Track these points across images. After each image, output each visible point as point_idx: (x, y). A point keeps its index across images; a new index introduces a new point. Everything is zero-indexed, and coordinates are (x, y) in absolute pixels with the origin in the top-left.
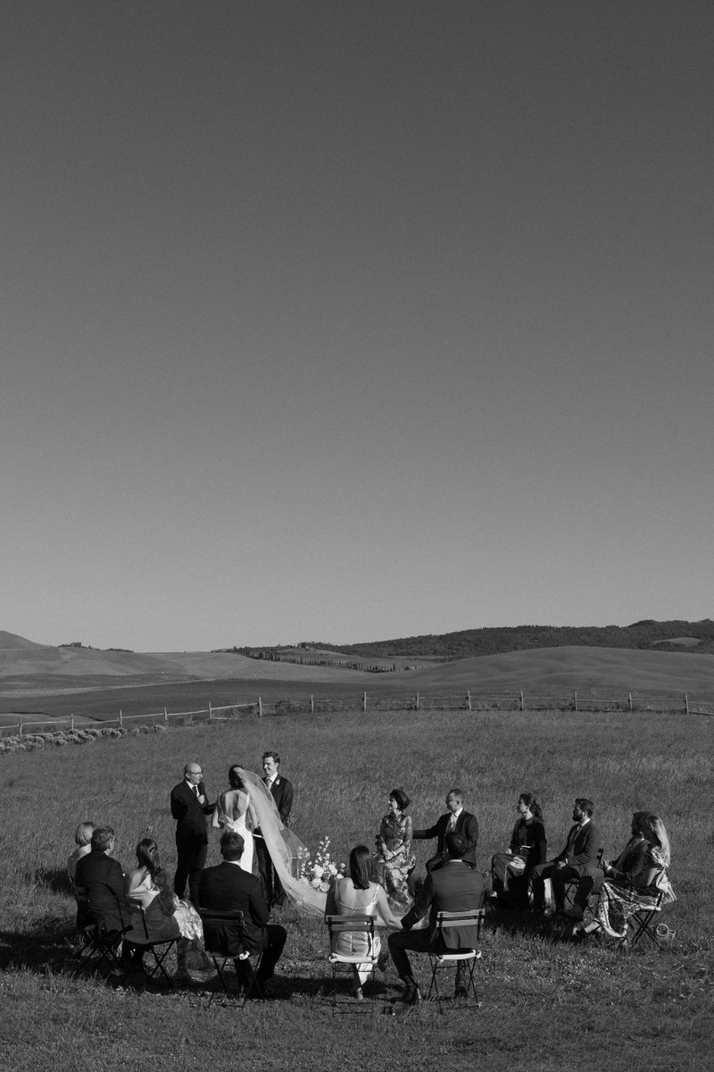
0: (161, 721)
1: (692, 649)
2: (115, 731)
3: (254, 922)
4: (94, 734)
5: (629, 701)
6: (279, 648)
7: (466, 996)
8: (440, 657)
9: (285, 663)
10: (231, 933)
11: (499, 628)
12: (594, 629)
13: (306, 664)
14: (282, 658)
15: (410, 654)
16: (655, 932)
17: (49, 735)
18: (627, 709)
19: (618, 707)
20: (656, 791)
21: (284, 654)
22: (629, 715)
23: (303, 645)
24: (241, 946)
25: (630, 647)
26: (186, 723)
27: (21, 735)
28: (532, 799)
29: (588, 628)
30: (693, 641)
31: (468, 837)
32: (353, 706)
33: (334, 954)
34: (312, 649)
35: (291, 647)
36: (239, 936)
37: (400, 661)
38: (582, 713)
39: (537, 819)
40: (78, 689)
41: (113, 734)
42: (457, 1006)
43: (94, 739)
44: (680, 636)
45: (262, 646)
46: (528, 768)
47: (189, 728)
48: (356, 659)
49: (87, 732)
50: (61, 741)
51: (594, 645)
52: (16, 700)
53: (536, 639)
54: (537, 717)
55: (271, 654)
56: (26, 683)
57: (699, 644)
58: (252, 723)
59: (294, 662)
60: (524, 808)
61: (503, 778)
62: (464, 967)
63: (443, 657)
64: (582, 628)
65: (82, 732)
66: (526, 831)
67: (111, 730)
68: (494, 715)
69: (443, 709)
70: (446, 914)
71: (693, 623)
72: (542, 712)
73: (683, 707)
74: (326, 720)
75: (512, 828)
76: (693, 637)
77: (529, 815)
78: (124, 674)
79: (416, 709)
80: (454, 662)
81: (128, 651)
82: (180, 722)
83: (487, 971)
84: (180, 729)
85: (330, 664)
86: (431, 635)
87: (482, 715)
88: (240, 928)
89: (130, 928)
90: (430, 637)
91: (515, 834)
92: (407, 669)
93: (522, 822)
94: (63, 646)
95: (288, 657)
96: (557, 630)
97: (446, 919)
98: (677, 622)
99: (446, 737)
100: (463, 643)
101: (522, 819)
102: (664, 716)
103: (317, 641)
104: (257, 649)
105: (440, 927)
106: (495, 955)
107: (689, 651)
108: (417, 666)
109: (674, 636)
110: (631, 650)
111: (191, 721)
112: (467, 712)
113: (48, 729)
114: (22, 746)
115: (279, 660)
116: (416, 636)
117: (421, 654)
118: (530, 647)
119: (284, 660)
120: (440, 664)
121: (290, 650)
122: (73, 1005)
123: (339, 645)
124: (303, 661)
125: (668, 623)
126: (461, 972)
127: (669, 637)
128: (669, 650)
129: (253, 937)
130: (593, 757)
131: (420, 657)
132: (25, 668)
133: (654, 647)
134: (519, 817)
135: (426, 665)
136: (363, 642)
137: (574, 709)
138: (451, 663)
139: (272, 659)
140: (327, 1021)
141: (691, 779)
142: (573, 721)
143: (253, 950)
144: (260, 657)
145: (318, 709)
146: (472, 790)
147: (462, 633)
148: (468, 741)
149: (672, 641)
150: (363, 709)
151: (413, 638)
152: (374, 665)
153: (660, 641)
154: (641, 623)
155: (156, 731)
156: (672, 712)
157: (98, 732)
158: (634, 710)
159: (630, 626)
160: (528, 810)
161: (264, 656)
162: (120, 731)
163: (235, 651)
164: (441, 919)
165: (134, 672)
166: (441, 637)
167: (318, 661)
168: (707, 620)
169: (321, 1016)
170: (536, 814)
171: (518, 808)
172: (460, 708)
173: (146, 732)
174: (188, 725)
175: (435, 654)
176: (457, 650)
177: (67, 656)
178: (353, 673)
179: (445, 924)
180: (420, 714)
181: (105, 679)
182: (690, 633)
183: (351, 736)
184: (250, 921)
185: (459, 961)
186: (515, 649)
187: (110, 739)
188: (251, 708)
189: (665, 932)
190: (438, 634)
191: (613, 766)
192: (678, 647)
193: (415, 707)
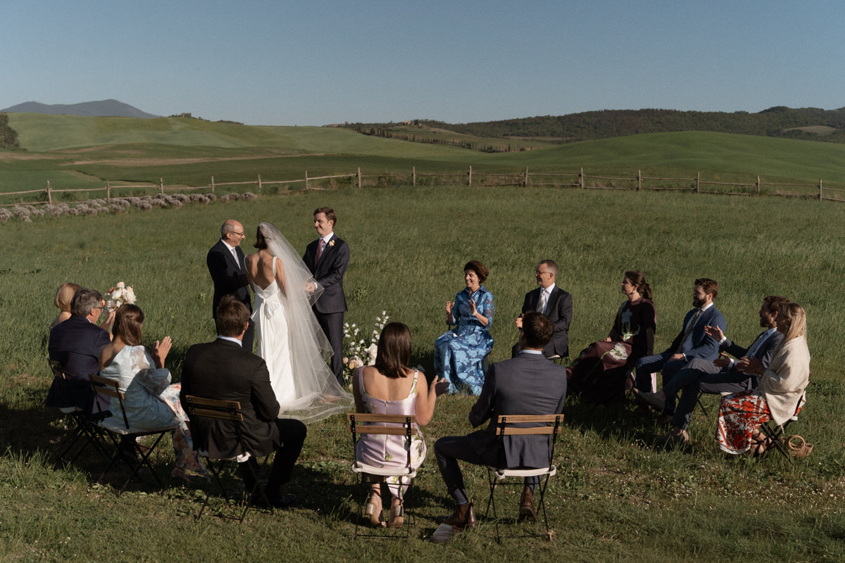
0: (254, 188)
1: (824, 138)
2: (203, 196)
3: (259, 416)
4: (181, 200)
5: (757, 184)
6: (391, 124)
7: (534, 521)
8: (557, 139)
9: (397, 140)
10: (227, 429)
11: (620, 111)
12: (722, 114)
13: (418, 141)
14: (394, 134)
15: (526, 135)
16: (787, 443)
17: (137, 200)
18: (753, 193)
19: (744, 191)
20: (786, 278)
21: (397, 131)
22: (756, 198)
23: (416, 122)
24: (240, 447)
25: (759, 133)
26: (280, 192)
27: (109, 199)
28: (640, 278)
29: (715, 113)
30: (827, 130)
31: (561, 317)
32: (458, 180)
33: (358, 463)
34: (425, 127)
35: (404, 124)
36: (236, 433)
37: (515, 141)
38: (703, 195)
39: (645, 300)
40: (187, 159)
41: (201, 200)
42: (522, 533)
43: (180, 203)
44: (812, 124)
45: (373, 123)
46: (640, 248)
47: (282, 197)
48: (469, 138)
49: (175, 197)
50: (147, 204)
51: (721, 131)
52: (126, 168)
53: (660, 123)
54: (653, 197)
55: (383, 130)
56: (136, 152)
57: (834, 133)
58: (348, 193)
59: (406, 139)
60: (630, 288)
61: (611, 256)
62: (534, 484)
63: (560, 139)
64: (709, 113)
65: (169, 198)
66: (631, 314)
67: (200, 196)
68: (607, 194)
69: (553, 186)
70: (510, 419)
71: (829, 111)
72: (660, 193)
73: (816, 194)
74: (427, 193)
75: (615, 312)
76: (828, 125)
77: (636, 296)
78: (233, 146)
79: (524, 185)
80: (573, 144)
81: (238, 123)
82: (275, 191)
83: (568, 484)
84: (273, 197)
85: (444, 143)
86: (549, 116)
87: (594, 193)
88: (237, 423)
89: (109, 414)
90: (548, 118)
91: (618, 318)
92: (522, 150)
93: (629, 305)
94: (173, 116)
95: (400, 134)
96: (683, 114)
97: (511, 425)
98: (812, 110)
99: (553, 214)
100: (582, 125)
101: (628, 301)
102: (795, 201)
103: (430, 119)
104: (368, 125)
105: (502, 435)
106: (580, 465)
107: (822, 141)
108: (532, 146)
109: (807, 124)
110: (759, 137)
111: (286, 191)
112: (578, 189)
113: (137, 193)
114: (105, 208)
115: (391, 136)
116: (533, 116)
117: (538, 135)
118: (652, 131)
119: (397, 137)
120: (556, 146)
121: (402, 127)
122: (31, 506)
123: (453, 123)
124: (416, 139)
125: (802, 110)
126: (528, 491)
127: (802, 125)
128: (801, 139)
129: (254, 435)
130: (715, 238)
131: (538, 138)
132: (136, 137)
133: (784, 134)
134: (626, 299)
135: (542, 147)
136: (478, 121)
137: (696, 190)
138: (568, 144)
139: (384, 136)
140: (344, 545)
141: (825, 266)
142: (693, 202)
143: (256, 452)
144: (372, 133)
145: (421, 183)
146: (574, 268)
147: (581, 115)
148: (577, 218)
149: (805, 129)
150: (468, 184)
151: (529, 119)
152: (488, 145)
153: (791, 129)
154: (772, 110)
155: (246, 199)
156: (804, 197)
157: (185, 197)
158: (761, 193)
159: (761, 112)
160: (635, 291)
161: (376, 133)
162: (209, 197)
163: (347, 126)
164: (503, 425)
165: (244, 144)
166: (559, 118)
167: (431, 139)
169: (340, 537)
170: (645, 295)
171: (624, 289)
172: (572, 186)
173: (236, 199)
174: (283, 194)
175: (552, 135)
176: (576, 132)
177: (177, 127)
178: (467, 152)
179: (508, 431)
180: (526, 191)
181: (214, 150)
182: (823, 121)
183: (451, 210)
184: (252, 414)
185: (527, 478)
186: (637, 132)
187: (197, 205)
188: (350, 179)
189: (799, 445)
190: (556, 115)
191: (737, 248)
192: (810, 136)
193: (524, 183)
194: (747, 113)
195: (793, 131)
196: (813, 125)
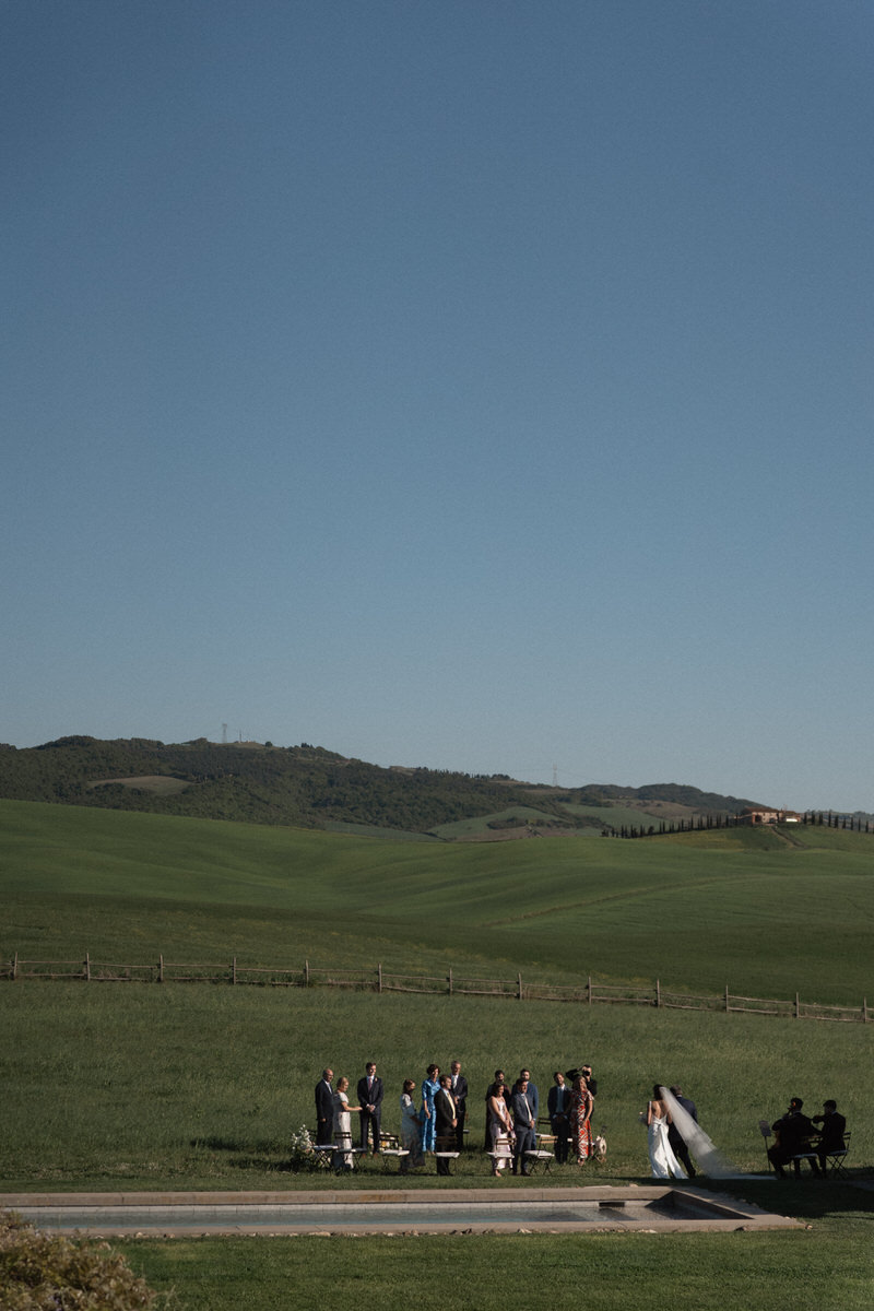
1: (168, 804)
30: (174, 784)
44: (144, 773)
57: (185, 792)
71: (173, 746)
76: (172, 775)
98: (139, 743)
107: (165, 810)
109: (132, 772)
125: (120, 743)
127: (122, 774)
133: (90, 794)
149: (129, 782)
153: (103, 782)
154: (62, 742)
159: (40, 748)
168: (202, 741)
182: (164, 767)
192: (140, 799)
193: (12, 974)
194: (14, 747)
195: (107, 786)
196: (146, 775)
